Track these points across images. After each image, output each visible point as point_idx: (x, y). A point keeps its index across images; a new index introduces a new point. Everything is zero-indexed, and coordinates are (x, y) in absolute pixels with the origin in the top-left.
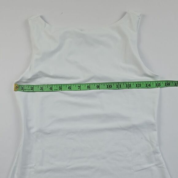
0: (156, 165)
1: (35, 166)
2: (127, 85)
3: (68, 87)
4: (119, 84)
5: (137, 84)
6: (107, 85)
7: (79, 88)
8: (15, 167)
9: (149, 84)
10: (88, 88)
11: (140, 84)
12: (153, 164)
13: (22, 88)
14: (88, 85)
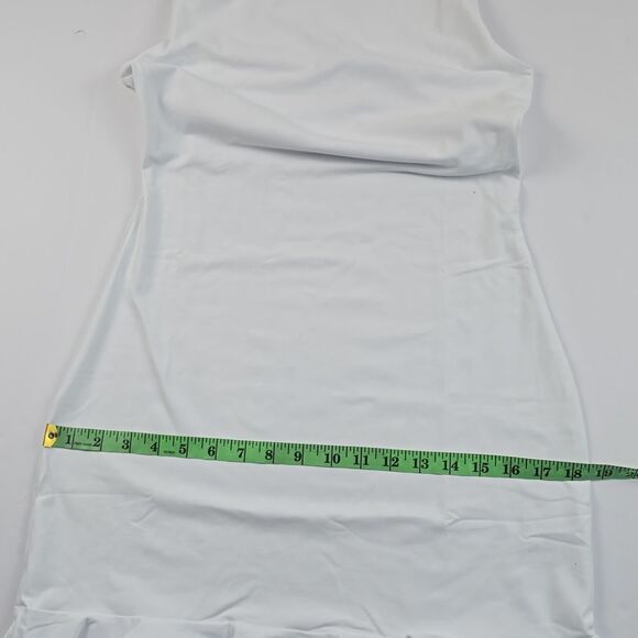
2: (386, 458)
3: (206, 446)
4: (364, 454)
5: (416, 460)
7: (240, 456)
9: (453, 462)
10: (269, 457)
11: (427, 461)
14: (269, 448)
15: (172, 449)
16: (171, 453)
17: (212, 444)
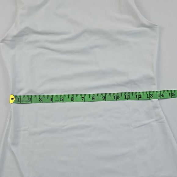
0: (156, 120)
1: (28, 128)
2: (137, 95)
3: (70, 98)
4: (128, 95)
5: (148, 95)
6: (115, 96)
7: (83, 100)
8: (8, 130)
9: (162, 94)
10: (93, 99)
11: (152, 95)
12: (153, 120)
13: (19, 99)
14: (93, 96)
15: (58, 100)
16: (57, 101)
17: (72, 97)
